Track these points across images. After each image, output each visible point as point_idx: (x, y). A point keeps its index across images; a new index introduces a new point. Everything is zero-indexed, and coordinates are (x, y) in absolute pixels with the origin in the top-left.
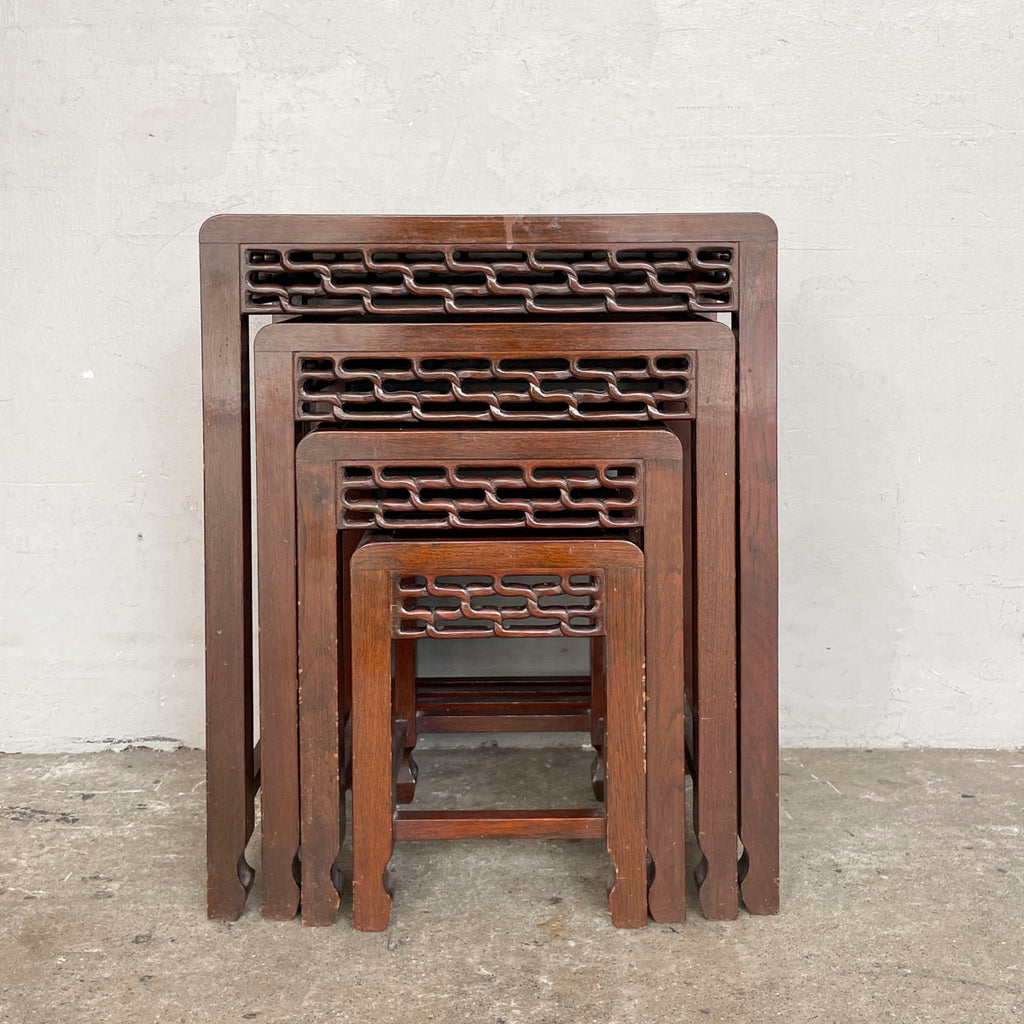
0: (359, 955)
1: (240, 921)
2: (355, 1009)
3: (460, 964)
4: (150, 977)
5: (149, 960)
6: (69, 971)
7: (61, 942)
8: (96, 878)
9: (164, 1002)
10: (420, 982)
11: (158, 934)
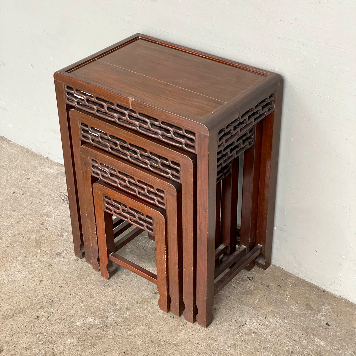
0: (96, 283)
1: (82, 259)
2: (82, 297)
3: (115, 298)
4: (51, 265)
5: (55, 261)
6: (38, 255)
7: (43, 246)
8: (64, 229)
9: (49, 273)
10: (101, 298)
11: (63, 254)
